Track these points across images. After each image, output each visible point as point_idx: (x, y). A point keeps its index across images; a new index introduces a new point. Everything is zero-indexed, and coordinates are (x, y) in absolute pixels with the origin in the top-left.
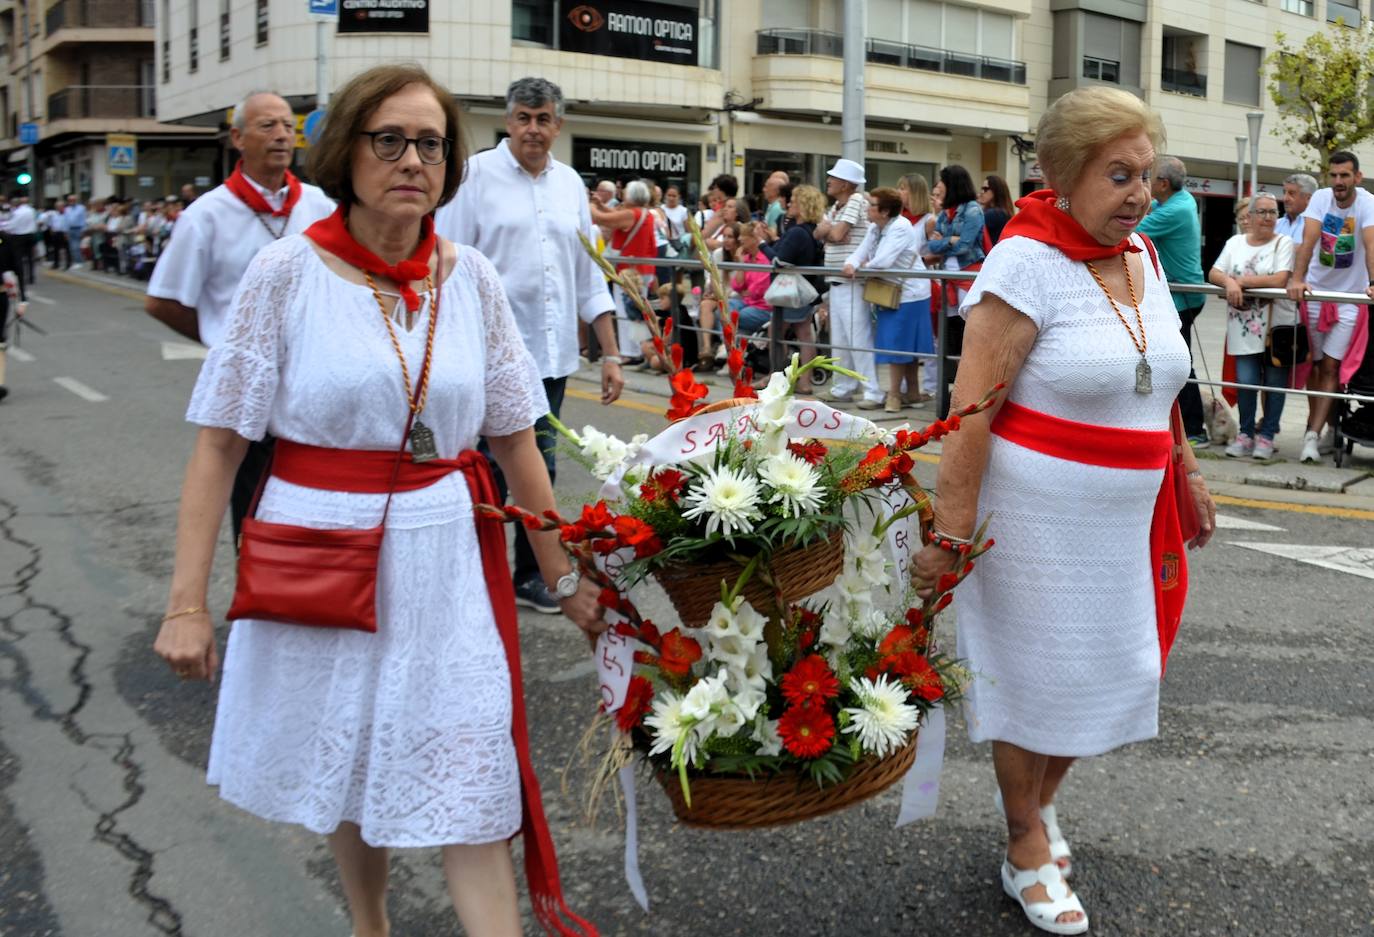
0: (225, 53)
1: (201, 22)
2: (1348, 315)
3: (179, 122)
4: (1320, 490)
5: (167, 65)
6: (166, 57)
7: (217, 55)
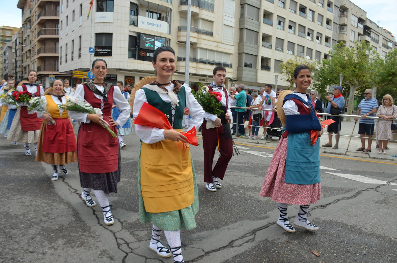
0: (72, 59)
1: (68, 53)
2: (270, 113)
3: (63, 72)
4: (261, 144)
5: (61, 61)
6: (61, 60)
7: (71, 60)
